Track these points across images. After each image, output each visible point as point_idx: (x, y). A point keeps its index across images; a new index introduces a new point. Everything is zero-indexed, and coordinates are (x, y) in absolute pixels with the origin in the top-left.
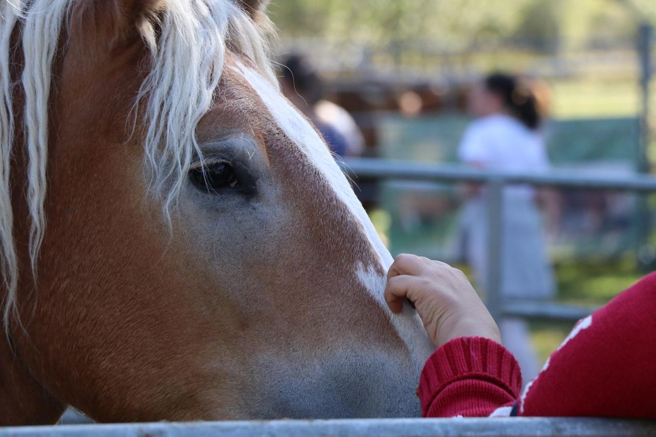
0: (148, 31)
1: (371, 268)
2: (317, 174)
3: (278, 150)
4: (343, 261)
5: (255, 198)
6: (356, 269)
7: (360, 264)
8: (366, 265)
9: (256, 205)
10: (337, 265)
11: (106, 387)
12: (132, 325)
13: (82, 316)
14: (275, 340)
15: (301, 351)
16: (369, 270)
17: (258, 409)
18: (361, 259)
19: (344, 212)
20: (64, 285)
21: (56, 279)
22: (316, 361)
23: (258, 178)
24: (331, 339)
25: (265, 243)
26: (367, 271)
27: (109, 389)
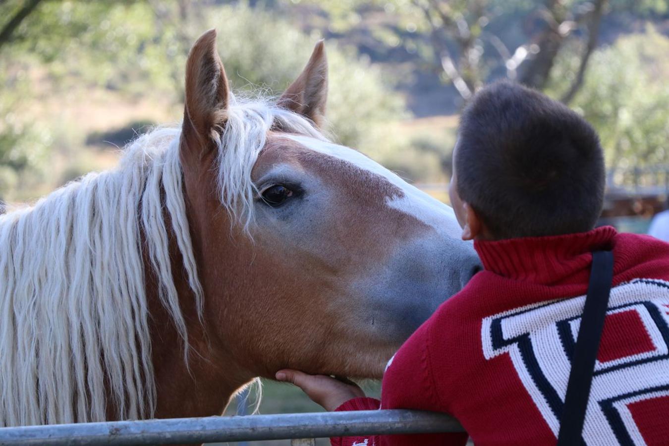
0: (216, 136)
1: (395, 196)
2: (343, 162)
3: (311, 160)
4: (377, 202)
5: (305, 194)
6: (386, 202)
7: (387, 198)
8: (391, 197)
9: (308, 198)
10: (374, 206)
11: (268, 361)
12: (271, 311)
13: (240, 324)
14: (356, 270)
15: (374, 268)
16: (393, 199)
17: (366, 315)
18: (387, 194)
19: (367, 174)
20: (225, 312)
21: (220, 312)
22: (384, 267)
23: (300, 183)
24: (386, 249)
25: (324, 216)
26: (392, 199)
27: (271, 361)
